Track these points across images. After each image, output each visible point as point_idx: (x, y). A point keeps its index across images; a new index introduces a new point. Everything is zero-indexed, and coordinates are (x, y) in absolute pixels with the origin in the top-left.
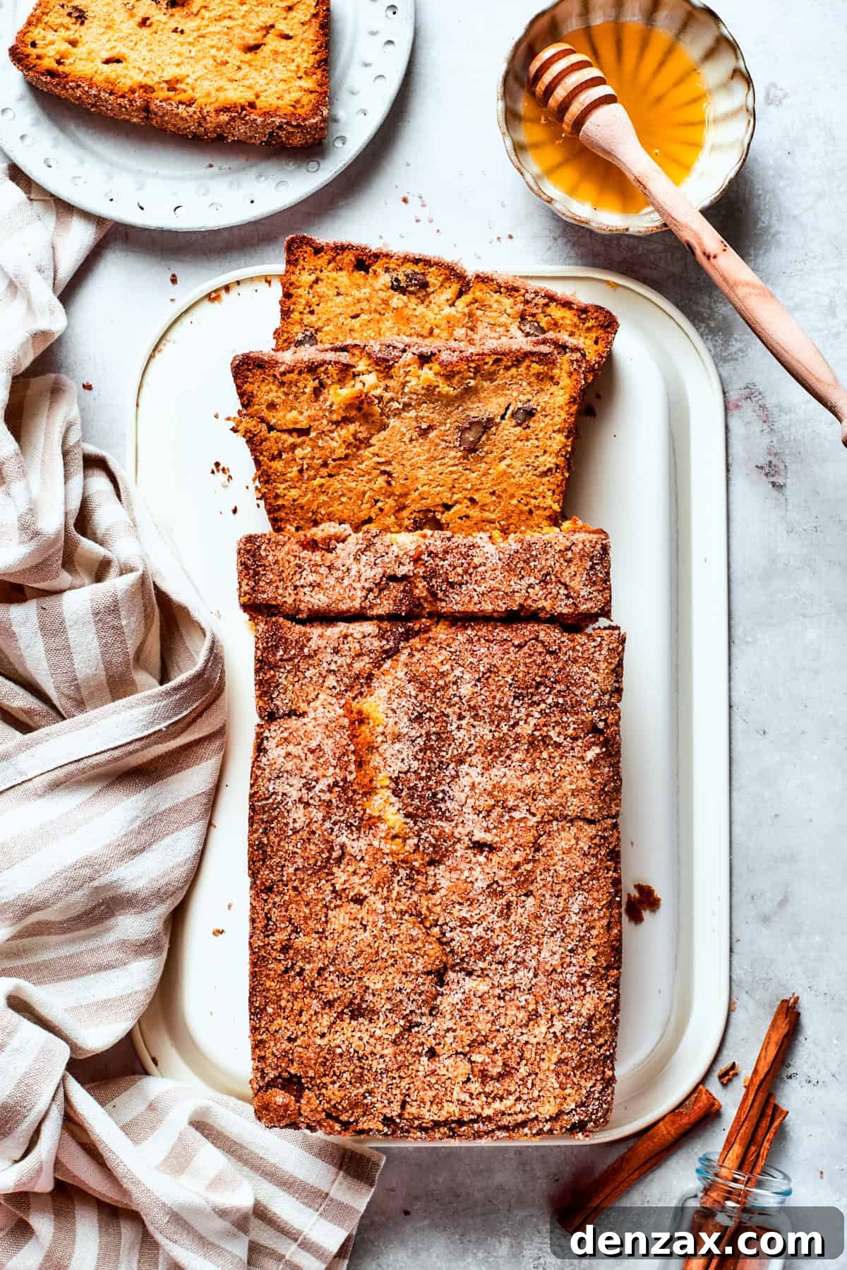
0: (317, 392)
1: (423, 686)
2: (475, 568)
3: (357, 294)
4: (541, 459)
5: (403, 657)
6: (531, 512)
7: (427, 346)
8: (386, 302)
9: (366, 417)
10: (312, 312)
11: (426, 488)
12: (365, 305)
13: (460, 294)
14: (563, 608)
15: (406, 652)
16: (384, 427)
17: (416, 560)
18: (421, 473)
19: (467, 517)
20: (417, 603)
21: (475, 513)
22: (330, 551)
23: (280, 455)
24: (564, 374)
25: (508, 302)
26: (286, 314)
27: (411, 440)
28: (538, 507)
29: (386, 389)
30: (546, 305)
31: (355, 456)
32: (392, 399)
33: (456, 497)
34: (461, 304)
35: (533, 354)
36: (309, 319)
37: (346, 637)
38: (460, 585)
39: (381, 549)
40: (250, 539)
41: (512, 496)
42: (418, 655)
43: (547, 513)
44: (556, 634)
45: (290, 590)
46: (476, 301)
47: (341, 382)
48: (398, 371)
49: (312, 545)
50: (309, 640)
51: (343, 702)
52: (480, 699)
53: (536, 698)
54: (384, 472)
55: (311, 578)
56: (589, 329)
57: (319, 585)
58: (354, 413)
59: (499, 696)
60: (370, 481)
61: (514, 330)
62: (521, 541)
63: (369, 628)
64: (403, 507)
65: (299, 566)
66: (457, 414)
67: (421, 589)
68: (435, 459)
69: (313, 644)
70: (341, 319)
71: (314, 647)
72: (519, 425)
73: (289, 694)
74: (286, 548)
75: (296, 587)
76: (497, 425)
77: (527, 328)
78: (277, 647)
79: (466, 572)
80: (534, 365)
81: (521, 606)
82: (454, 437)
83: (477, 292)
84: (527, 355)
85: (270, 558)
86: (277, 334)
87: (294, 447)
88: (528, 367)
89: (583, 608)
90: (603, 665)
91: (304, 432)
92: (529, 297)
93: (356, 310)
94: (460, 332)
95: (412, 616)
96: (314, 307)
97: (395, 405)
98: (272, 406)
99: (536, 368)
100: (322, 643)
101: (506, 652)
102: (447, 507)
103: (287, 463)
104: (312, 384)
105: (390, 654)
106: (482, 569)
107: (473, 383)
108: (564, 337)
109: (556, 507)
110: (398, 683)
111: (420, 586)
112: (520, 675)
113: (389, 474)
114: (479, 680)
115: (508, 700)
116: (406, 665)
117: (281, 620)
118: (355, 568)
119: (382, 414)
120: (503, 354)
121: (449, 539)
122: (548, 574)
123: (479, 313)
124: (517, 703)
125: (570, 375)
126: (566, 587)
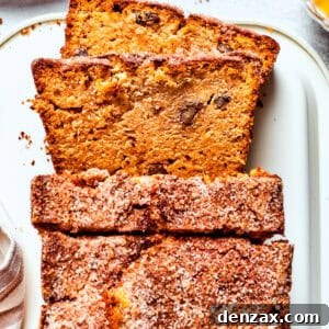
0: (87, 84)
1: (157, 281)
2: (193, 200)
3: (115, 26)
4: (234, 130)
5: (143, 260)
6: (225, 165)
7: (159, 57)
8: (132, 31)
9: (119, 101)
10: (85, 37)
11: (157, 149)
12: (119, 33)
13: (180, 27)
14: (253, 227)
15: (145, 257)
16: (130, 108)
17: (153, 194)
18: (154, 139)
19: (184, 168)
20: (152, 224)
21: (189, 165)
22: (94, 187)
23: (62, 126)
24: (249, 75)
25: (210, 33)
26: (68, 37)
27: (148, 117)
28: (230, 162)
29: (133, 82)
30: (234, 35)
31: (111, 127)
32: (136, 90)
33: (176, 155)
34: (181, 33)
35: (229, 61)
36: (83, 41)
37: (104, 246)
38: (183, 211)
39: (129, 187)
40: (40, 178)
41: (214, 155)
42: (153, 259)
43: (236, 166)
44: (248, 245)
45: (66, 213)
46: (190, 31)
47: (103, 77)
48: (140, 71)
49: (82, 183)
50: (79, 248)
51: (101, 291)
52: (196, 289)
53: (234, 289)
54: (130, 138)
55: (81, 205)
56: (261, 51)
57: (86, 210)
58: (111, 98)
59: (209, 287)
60: (121, 143)
61: (214, 49)
62: (224, 182)
63: (120, 240)
64: (142, 161)
65: (73, 197)
66: (179, 100)
67: (155, 215)
68: (164, 129)
69: (82, 250)
70: (104, 41)
71: (82, 253)
72: (219, 108)
73: (65, 286)
74: (64, 185)
75: (70, 212)
76: (205, 108)
77: (223, 48)
78: (56, 252)
79: (186, 203)
80: (230, 69)
81: (224, 226)
82: (176, 116)
83: (191, 26)
84: (226, 62)
85: (53, 191)
86: (63, 50)
87: (71, 120)
88: (226, 70)
89: (266, 228)
90: (279, 267)
91: (78, 110)
92: (224, 29)
93: (114, 35)
94: (179, 50)
95: (150, 232)
96: (87, 34)
97: (139, 93)
98: (57, 93)
99: (231, 71)
100: (87, 250)
101: (214, 258)
102: (171, 161)
103: (67, 131)
104: (84, 79)
105: (135, 258)
106: (197, 201)
107: (189, 80)
108: (249, 52)
109: (243, 162)
110: (139, 278)
111: (155, 212)
112: (224, 273)
113: (134, 139)
114: (195, 277)
115: (215, 290)
116: (145, 266)
117: (60, 234)
118: (111, 199)
119: (130, 99)
120: (210, 61)
121: (175, 180)
122: (242, 204)
123: (192, 39)
124: (221, 293)
125: (253, 75)
126: (255, 213)
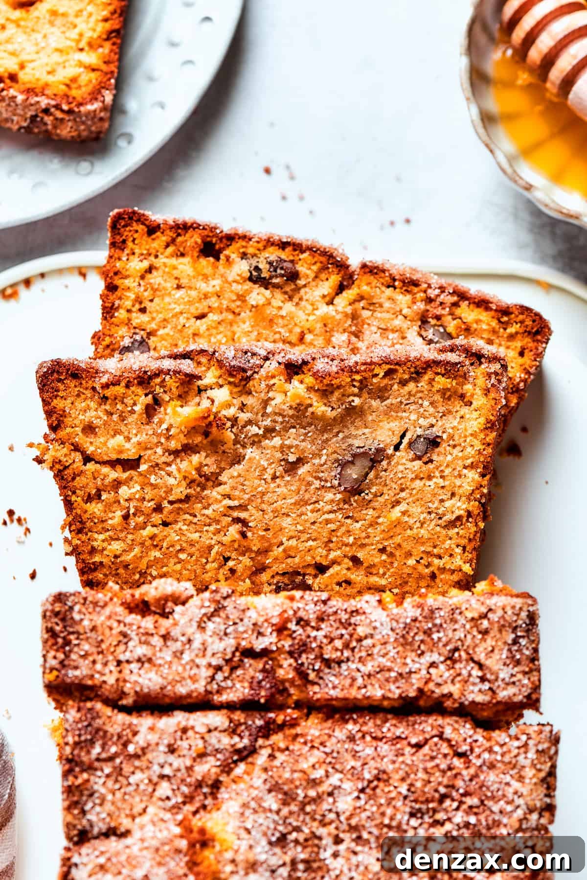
0: (150, 411)
1: (288, 798)
2: (360, 640)
3: (203, 286)
4: (448, 504)
5: (261, 759)
6: (433, 576)
7: (296, 354)
8: (242, 298)
9: (215, 446)
10: (143, 310)
11: (293, 542)
12: (214, 302)
13: (341, 288)
14: (476, 694)
15: (265, 752)
16: (238, 459)
17: (281, 629)
18: (286, 522)
19: (348, 582)
20: (280, 688)
21: (358, 576)
22: (165, 615)
23: (99, 496)
24: (478, 392)
25: (403, 300)
26: (108, 311)
27: (274, 478)
28: (443, 570)
29: (243, 407)
30: (455, 305)
31: (199, 498)
32: (250, 422)
33: (332, 555)
34: (342, 302)
35: (437, 363)
36: (138, 319)
37: (185, 730)
38: (339, 663)
39: (234, 615)
40: (60, 598)
41: (409, 554)
42: (281, 757)
43: (455, 577)
44: (466, 729)
45: (112, 666)
46: (361, 298)
47: (183, 397)
48: (258, 384)
49: (142, 608)
50: (135, 733)
51: (180, 817)
52: (364, 815)
53: (441, 816)
54: (237, 520)
55: (142, 651)
56: (512, 337)
57: (150, 660)
58: (198, 439)
59: (389, 812)
60: (218, 531)
61: (412, 335)
62: (420, 606)
63: (217, 719)
64: (262, 569)
65: (125, 635)
66: (335, 443)
67: (286, 670)
68: (306, 503)
69: (141, 740)
70: (182, 320)
71: (142, 743)
72: (419, 458)
73: (108, 807)
74: (107, 611)
75: (119, 663)
76: (389, 458)
77: (430, 334)
78: (92, 742)
79: (346, 646)
80: (438, 378)
81: (420, 691)
82: (331, 474)
83: (363, 286)
84: (429, 365)
85: (86, 623)
86: (97, 338)
87: (117, 484)
88: (431, 382)
89: (503, 694)
90: (529, 773)
91: (131, 464)
92: (432, 293)
93: (201, 308)
94: (340, 338)
95: (271, 705)
96: (147, 304)
97: (254, 430)
98: (89, 429)
99: (442, 382)
100: (153, 738)
101: (399, 753)
102: (321, 569)
103: (108, 507)
104: (144, 401)
105: (245, 754)
106: (368, 642)
107: (357, 401)
108: (478, 344)
109: (467, 568)
110: (254, 793)
111: (285, 664)
112: (419, 784)
113: (244, 522)
114: (362, 791)
115: (402, 817)
116: (265, 770)
117: (99, 706)
118: (198, 639)
119: (236, 442)
120: (398, 364)
121: (325, 602)
122: (456, 649)
123: (366, 314)
124: (414, 822)
125: (487, 392)
126: (481, 666)
